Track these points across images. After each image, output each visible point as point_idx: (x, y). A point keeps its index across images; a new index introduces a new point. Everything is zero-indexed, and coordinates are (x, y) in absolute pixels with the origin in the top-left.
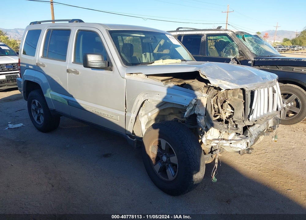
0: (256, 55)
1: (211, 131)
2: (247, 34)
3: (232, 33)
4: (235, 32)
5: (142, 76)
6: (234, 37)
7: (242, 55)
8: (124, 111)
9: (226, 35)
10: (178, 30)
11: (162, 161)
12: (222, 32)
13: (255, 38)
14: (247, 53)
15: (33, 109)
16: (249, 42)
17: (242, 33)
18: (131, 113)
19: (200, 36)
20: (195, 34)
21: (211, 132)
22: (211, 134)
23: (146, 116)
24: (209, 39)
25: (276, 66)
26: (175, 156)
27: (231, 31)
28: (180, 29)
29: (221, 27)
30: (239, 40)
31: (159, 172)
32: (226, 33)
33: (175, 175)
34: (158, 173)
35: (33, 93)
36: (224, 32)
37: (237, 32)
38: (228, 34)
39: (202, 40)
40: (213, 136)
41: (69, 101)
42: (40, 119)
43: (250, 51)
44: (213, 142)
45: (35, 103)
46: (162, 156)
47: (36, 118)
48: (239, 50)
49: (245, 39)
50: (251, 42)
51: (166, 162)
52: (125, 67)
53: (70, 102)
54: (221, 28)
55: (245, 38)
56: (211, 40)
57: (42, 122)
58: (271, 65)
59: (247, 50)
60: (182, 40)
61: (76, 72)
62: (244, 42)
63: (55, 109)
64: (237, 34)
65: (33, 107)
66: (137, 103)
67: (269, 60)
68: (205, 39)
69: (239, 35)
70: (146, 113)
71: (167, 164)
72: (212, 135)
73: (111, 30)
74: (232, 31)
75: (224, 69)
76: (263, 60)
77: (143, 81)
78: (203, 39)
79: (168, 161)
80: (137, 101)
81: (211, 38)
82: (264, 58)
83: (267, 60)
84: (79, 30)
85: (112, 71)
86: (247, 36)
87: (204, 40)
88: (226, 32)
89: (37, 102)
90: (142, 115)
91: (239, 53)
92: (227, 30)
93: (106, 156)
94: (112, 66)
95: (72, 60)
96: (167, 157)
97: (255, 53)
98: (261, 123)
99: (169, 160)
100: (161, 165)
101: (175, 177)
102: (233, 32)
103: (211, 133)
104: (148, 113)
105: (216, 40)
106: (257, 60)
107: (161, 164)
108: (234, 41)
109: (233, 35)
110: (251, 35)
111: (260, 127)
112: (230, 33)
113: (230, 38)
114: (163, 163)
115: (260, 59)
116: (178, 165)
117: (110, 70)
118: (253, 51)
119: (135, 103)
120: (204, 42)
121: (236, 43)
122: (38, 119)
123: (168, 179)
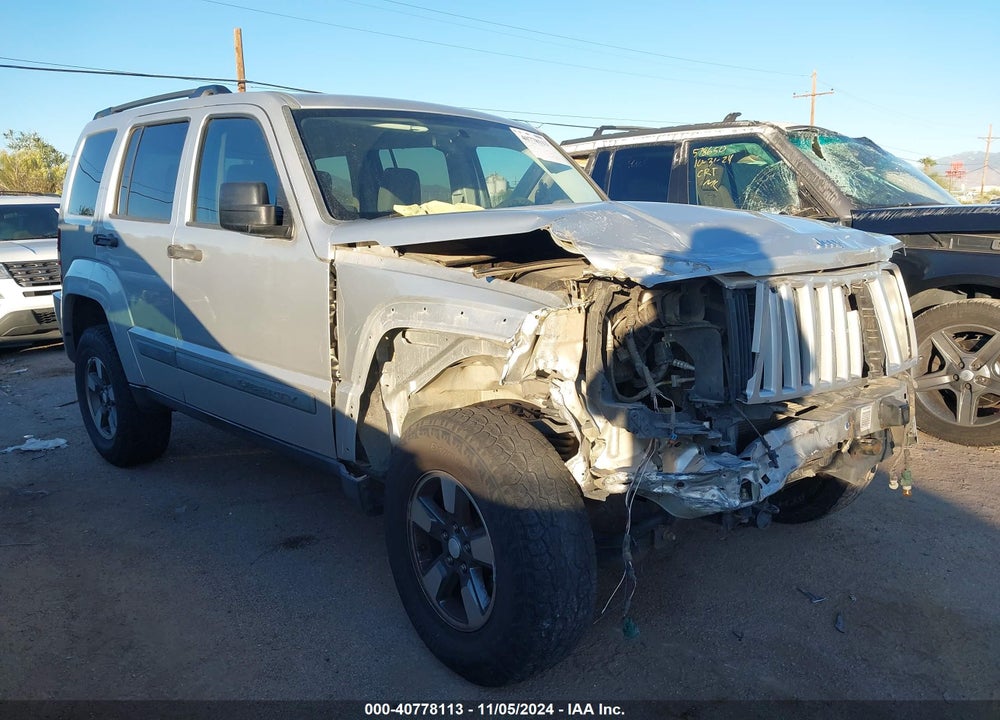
0: (858, 201)
1: (611, 437)
2: (829, 133)
3: (776, 131)
4: (783, 127)
5: (385, 250)
6: (782, 145)
7: (810, 205)
8: (326, 378)
9: (753, 139)
10: (598, 134)
11: (449, 555)
12: (740, 131)
13: (859, 146)
14: (827, 196)
15: (90, 390)
16: (837, 159)
17: (810, 129)
18: (352, 383)
19: (669, 148)
20: (652, 143)
21: (610, 443)
22: (609, 452)
23: (403, 395)
24: (699, 158)
25: (929, 233)
26: (484, 534)
27: (772, 126)
28: (605, 132)
29: (739, 114)
30: (796, 154)
31: (439, 598)
32: (755, 134)
33: (486, 608)
34: (435, 602)
35: (90, 335)
36: (747, 130)
37: (790, 128)
38: (762, 137)
39: (675, 160)
40: (616, 459)
41: (178, 354)
42: (108, 424)
43: (838, 189)
44: (611, 480)
45: (94, 368)
46: (447, 539)
47: (97, 420)
48: (799, 188)
49: (822, 151)
50: (843, 159)
51: (461, 560)
52: (331, 222)
53: (181, 355)
54: (738, 119)
55: (823, 148)
56: (705, 158)
57: (113, 430)
58: (910, 234)
59: (827, 185)
60: (610, 164)
61: (195, 255)
62: (818, 162)
63: (145, 383)
64: (792, 137)
65: (91, 384)
66: (366, 346)
67: (905, 214)
68: (684, 159)
69: (799, 138)
70: (400, 381)
71: (463, 567)
72: (614, 452)
73: (302, 107)
74: (776, 124)
75: (660, 219)
76: (881, 215)
77: (382, 265)
78: (678, 157)
79: (466, 557)
80: (365, 337)
81: (705, 151)
82: (887, 211)
83: (896, 215)
84: (211, 119)
85: (290, 238)
86: (828, 141)
87: (683, 162)
88: (755, 130)
89: (99, 363)
90: (390, 389)
91: (800, 195)
92: (757, 123)
93: (292, 543)
94: (291, 222)
95: (188, 217)
96: (465, 542)
97: (855, 194)
98: (823, 418)
99: (470, 551)
100: (445, 573)
101: (488, 613)
102: (777, 127)
103: (609, 448)
104: (407, 382)
105: (721, 157)
106: (862, 217)
107: (445, 566)
108: (781, 159)
109: (777, 138)
110: (843, 139)
111: (817, 429)
112: (766, 134)
113: (768, 148)
114: (452, 563)
115: (870, 214)
116: (494, 569)
117: (286, 238)
118: (847, 189)
119: (361, 347)
120: (682, 166)
121: (788, 164)
122: (105, 423)
123: (467, 623)
